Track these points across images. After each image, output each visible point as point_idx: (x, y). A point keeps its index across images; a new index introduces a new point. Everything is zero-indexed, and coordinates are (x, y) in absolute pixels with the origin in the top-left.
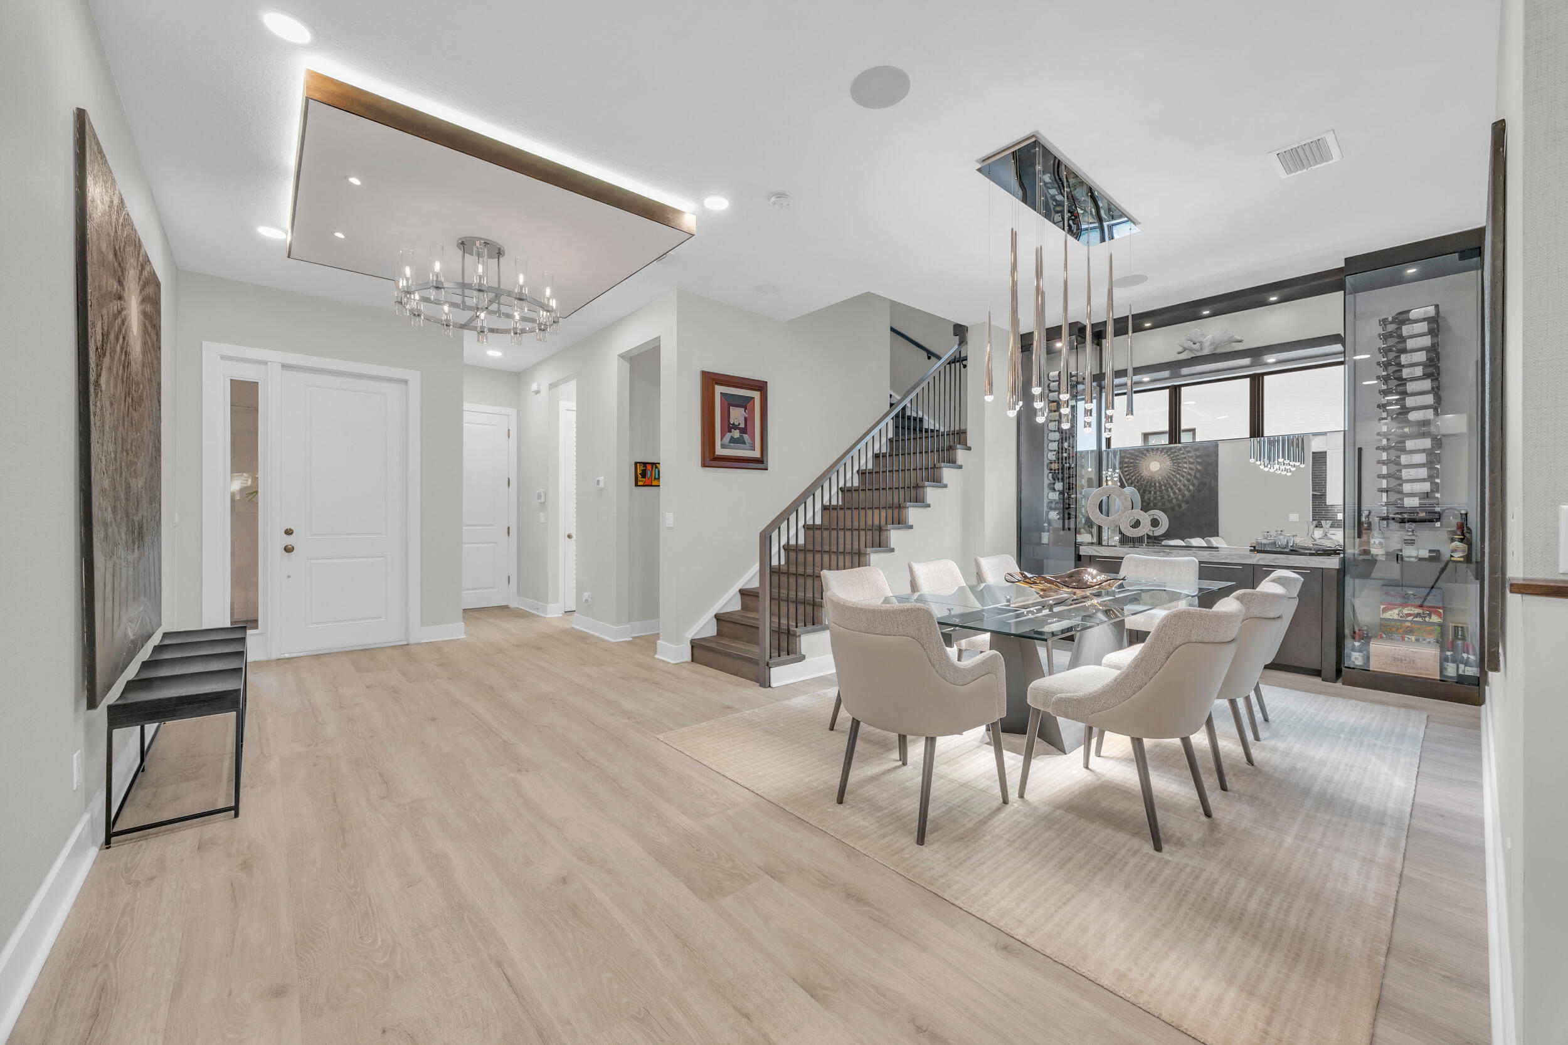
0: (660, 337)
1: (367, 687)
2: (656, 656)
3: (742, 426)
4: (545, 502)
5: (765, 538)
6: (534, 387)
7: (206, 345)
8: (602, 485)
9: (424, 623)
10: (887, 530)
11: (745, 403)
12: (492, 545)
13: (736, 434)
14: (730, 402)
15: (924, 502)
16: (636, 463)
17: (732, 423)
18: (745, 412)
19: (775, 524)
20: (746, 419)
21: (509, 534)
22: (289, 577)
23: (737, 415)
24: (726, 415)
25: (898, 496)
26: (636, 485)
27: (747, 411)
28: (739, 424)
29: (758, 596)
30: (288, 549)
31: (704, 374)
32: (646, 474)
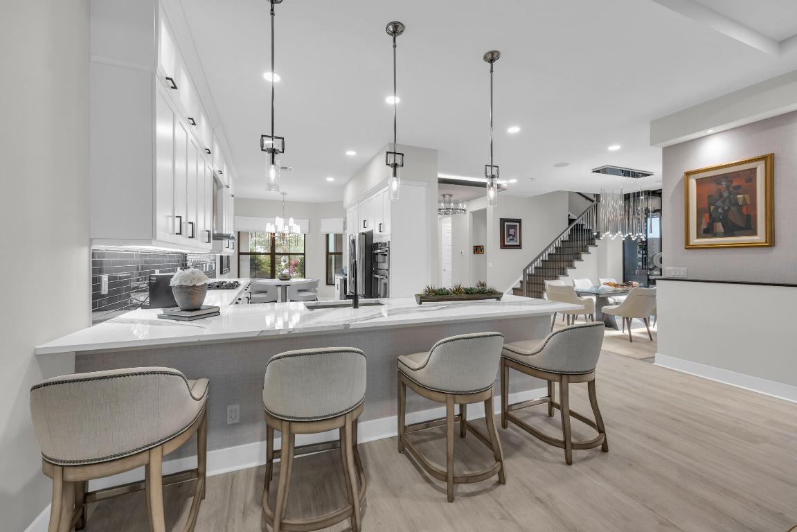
0: (486, 207)
5: (525, 271)
10: (566, 269)
11: (514, 227)
13: (511, 237)
14: (509, 227)
15: (581, 259)
16: (474, 246)
17: (510, 234)
19: (528, 267)
20: (514, 232)
23: (512, 231)
24: (508, 231)
25: (570, 257)
26: (474, 253)
27: (515, 229)
28: (512, 234)
31: (501, 219)
32: (478, 250)
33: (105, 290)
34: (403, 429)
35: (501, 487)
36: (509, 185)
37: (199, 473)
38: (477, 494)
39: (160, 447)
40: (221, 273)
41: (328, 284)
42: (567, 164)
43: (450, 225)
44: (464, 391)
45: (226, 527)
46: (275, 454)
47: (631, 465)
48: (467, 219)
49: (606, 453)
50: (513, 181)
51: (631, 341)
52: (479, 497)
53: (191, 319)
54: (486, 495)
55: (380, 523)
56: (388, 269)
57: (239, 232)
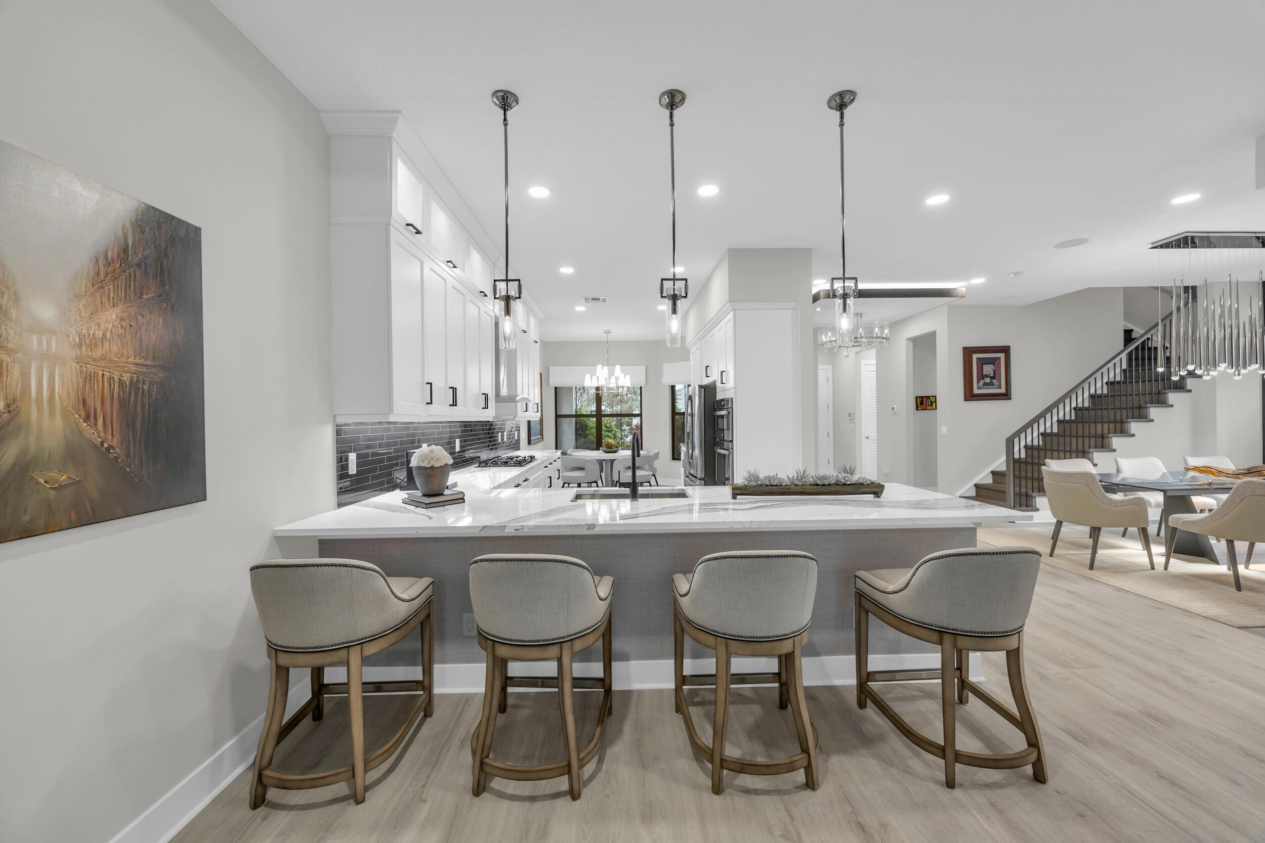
0: (936, 329)
3: (992, 375)
4: (854, 418)
5: (1010, 442)
6: (844, 353)
8: (896, 410)
10: (1109, 437)
11: (994, 362)
13: (988, 380)
14: (984, 362)
15: (1147, 418)
16: (916, 397)
17: (985, 374)
18: (994, 366)
19: (1017, 434)
20: (994, 371)
21: (828, 436)
23: (988, 369)
24: (980, 369)
25: (1120, 415)
26: (917, 409)
28: (990, 374)
29: (1005, 475)
31: (964, 348)
32: (925, 403)
33: (353, 469)
34: (681, 679)
35: (808, 793)
36: (969, 288)
37: (425, 685)
38: (762, 794)
39: (360, 646)
40: (529, 443)
41: (674, 458)
42: (1083, 241)
43: (874, 362)
44: (741, 637)
45: (440, 753)
46: (508, 681)
47: (1082, 816)
48: (901, 351)
49: (1042, 785)
50: (978, 281)
51: (1239, 588)
52: (763, 798)
53: (428, 506)
54: (776, 798)
55: (607, 796)
56: (732, 441)
57: (556, 388)
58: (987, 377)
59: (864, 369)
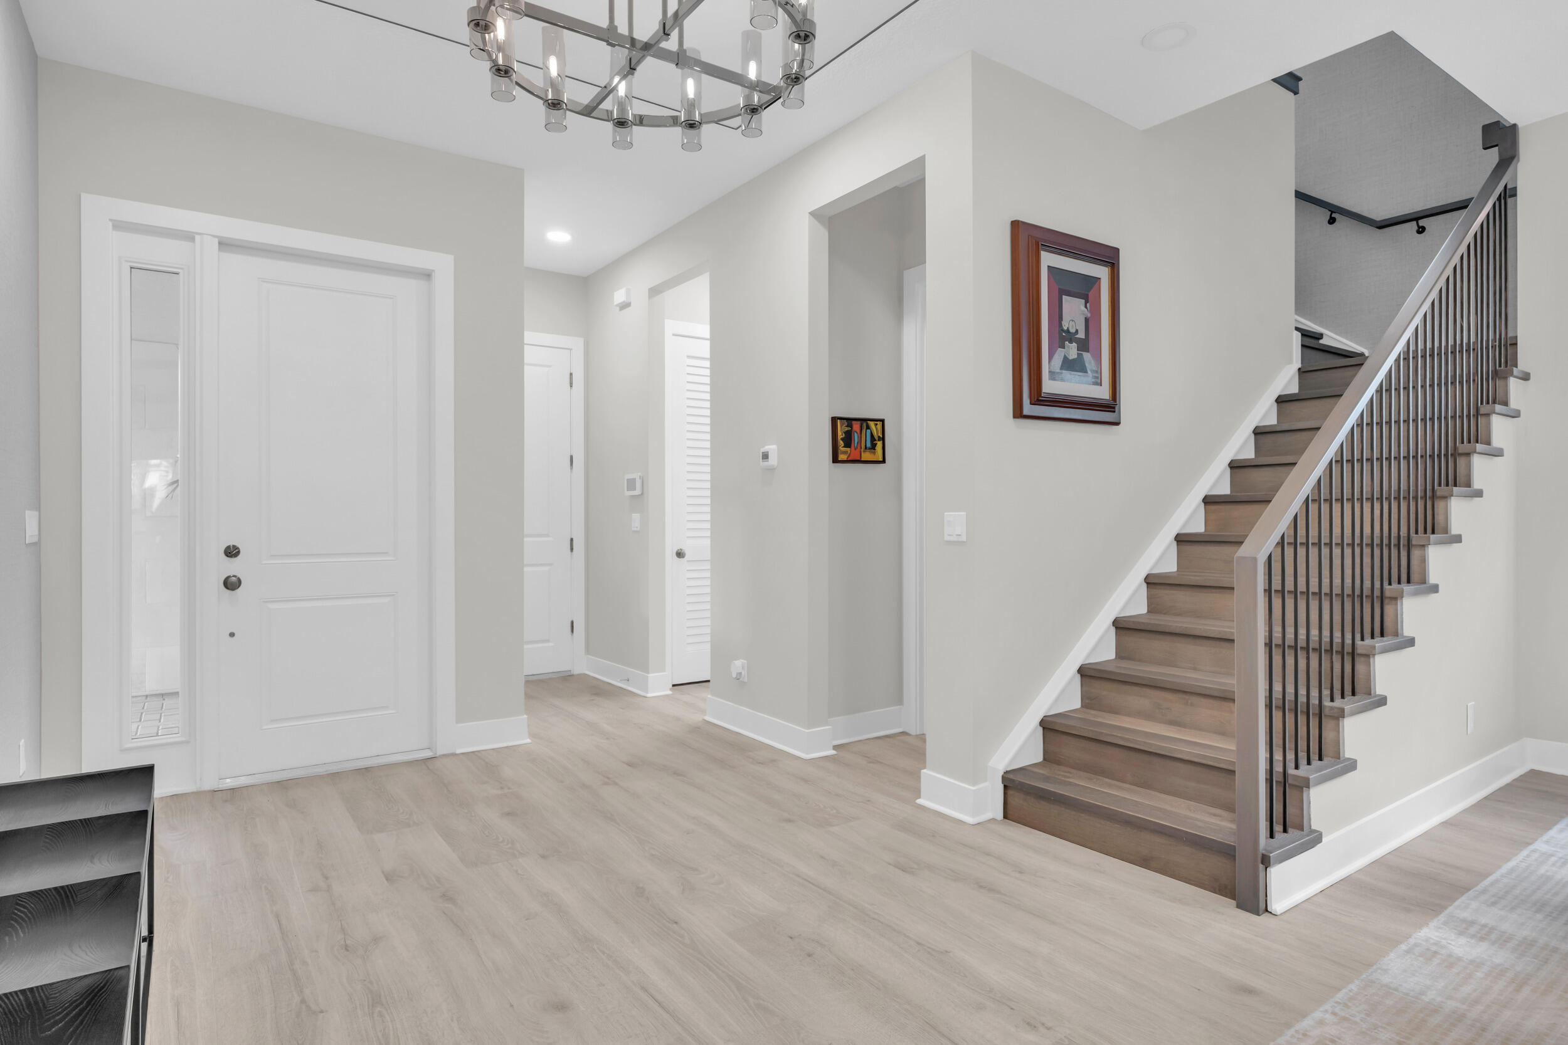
0: (924, 155)
1: (389, 877)
2: (919, 801)
3: (1081, 335)
4: (642, 494)
6: (619, 296)
7: (89, 201)
8: (773, 460)
9: (462, 716)
11: (1085, 288)
12: (546, 568)
13: (1072, 350)
14: (1063, 285)
16: (835, 420)
17: (1065, 328)
18: (1086, 307)
20: (1087, 320)
21: (572, 549)
22: (232, 635)
23: (1074, 311)
24: (1057, 310)
26: (835, 460)
27: (1088, 305)
28: (1077, 331)
30: (231, 584)
31: (1016, 225)
32: (856, 439)
58: (1071, 342)
59: (674, 350)
